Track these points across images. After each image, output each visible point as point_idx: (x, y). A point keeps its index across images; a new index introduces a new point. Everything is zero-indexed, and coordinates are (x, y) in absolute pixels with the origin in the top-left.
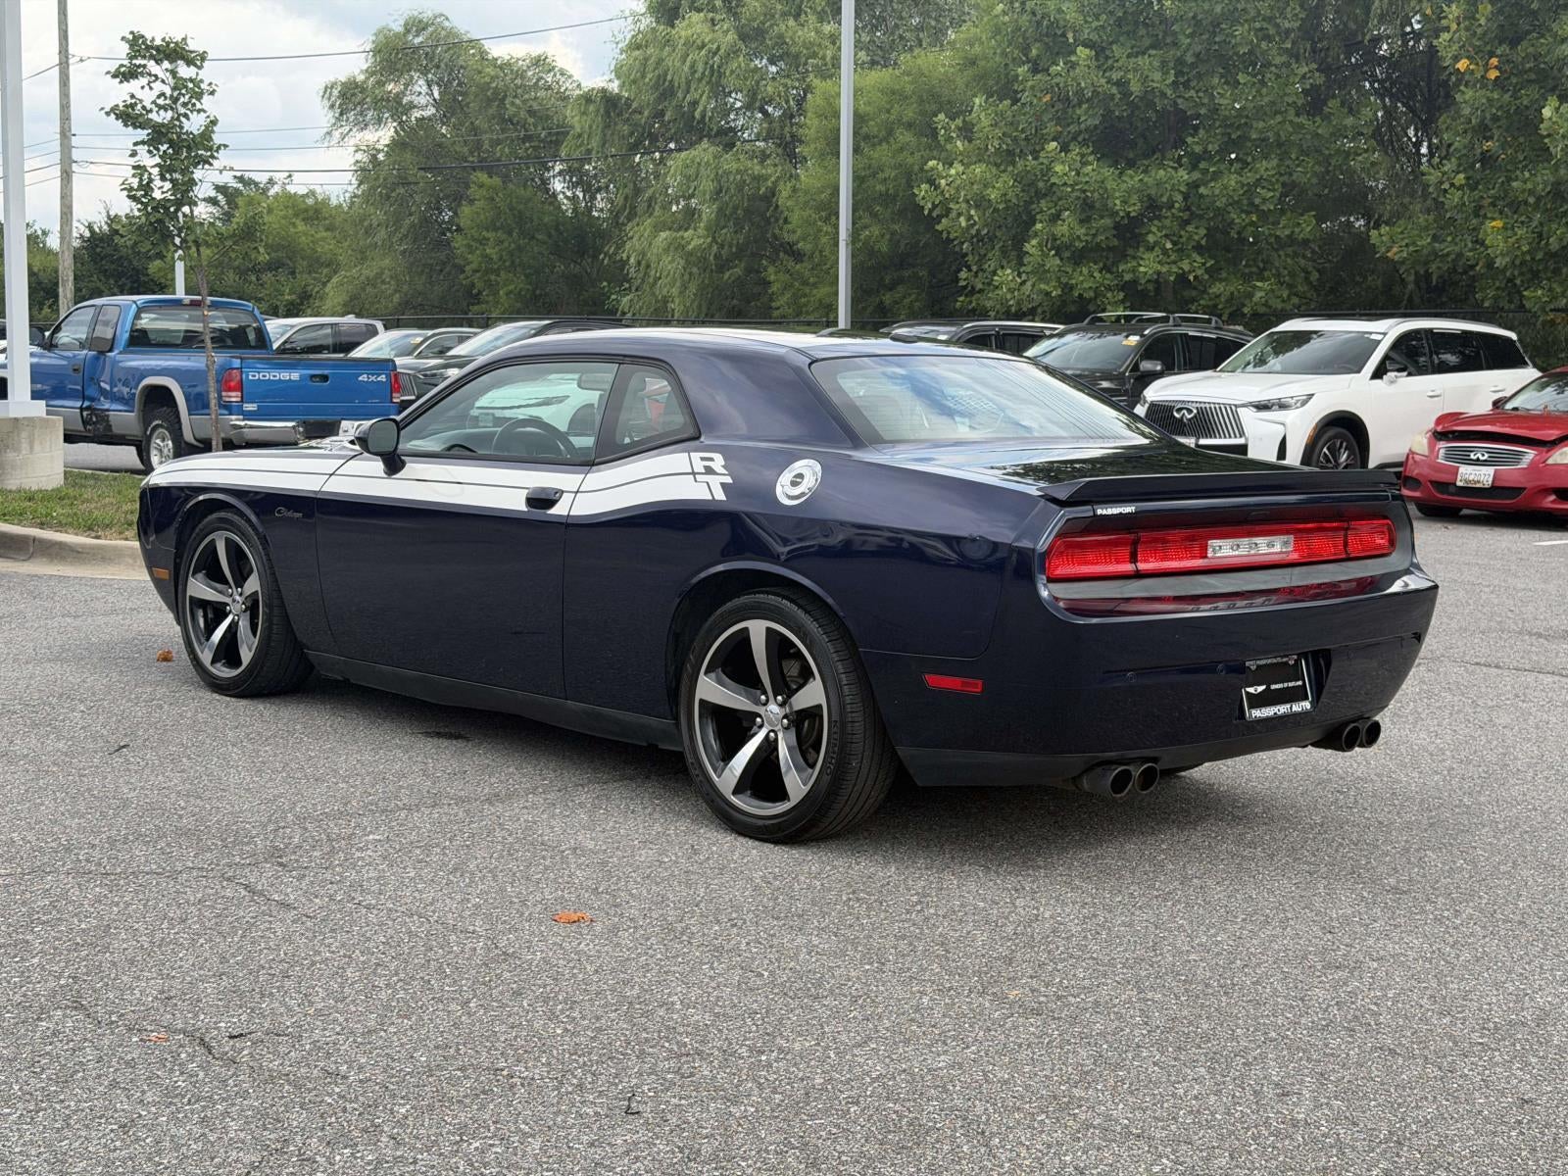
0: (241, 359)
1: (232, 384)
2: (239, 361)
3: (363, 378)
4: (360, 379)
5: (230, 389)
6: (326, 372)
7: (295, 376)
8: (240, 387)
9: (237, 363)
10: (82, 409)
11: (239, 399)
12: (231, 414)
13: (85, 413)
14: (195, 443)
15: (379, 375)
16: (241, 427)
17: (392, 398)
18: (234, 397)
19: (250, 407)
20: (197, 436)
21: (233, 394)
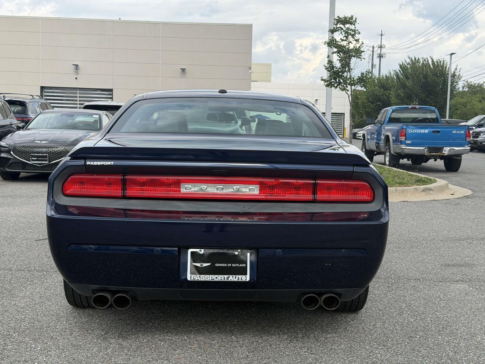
0: (406, 125)
1: (403, 134)
2: (406, 126)
3: (454, 132)
4: (453, 132)
5: (402, 136)
6: (438, 130)
7: (426, 131)
8: (405, 135)
9: (405, 127)
10: (376, 143)
11: (404, 139)
12: (401, 144)
13: (377, 145)
14: (395, 154)
15: (461, 131)
16: (404, 149)
17: (466, 139)
18: (403, 138)
19: (409, 142)
20: (395, 152)
21: (403, 137)
